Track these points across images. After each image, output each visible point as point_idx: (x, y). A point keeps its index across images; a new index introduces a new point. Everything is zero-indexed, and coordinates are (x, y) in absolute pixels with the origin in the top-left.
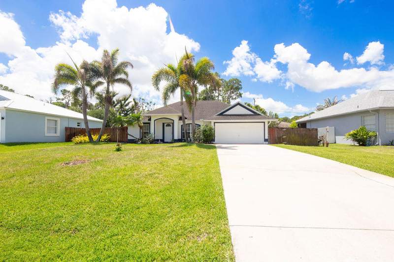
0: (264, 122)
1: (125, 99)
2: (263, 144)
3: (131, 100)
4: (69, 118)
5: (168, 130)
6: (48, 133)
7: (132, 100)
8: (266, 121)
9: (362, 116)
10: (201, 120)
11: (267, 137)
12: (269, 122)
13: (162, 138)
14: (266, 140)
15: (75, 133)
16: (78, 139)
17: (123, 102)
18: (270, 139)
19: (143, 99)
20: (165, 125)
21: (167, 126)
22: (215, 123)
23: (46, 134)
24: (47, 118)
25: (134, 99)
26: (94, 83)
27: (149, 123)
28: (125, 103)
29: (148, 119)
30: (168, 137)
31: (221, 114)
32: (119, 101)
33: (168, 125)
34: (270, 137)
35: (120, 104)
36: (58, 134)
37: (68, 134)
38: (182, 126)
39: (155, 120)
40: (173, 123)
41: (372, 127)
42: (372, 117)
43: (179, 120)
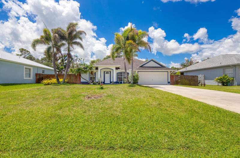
0: (168, 72)
2: (167, 85)
4: (38, 67)
5: (107, 76)
6: (25, 77)
8: (169, 71)
9: (223, 69)
11: (169, 81)
12: (171, 72)
13: (103, 81)
14: (169, 83)
15: (42, 78)
16: (45, 81)
18: (171, 82)
20: (105, 72)
21: (106, 73)
22: (138, 72)
23: (25, 78)
24: (25, 67)
26: (59, 44)
30: (107, 81)
31: (141, 66)
34: (171, 80)
36: (31, 78)
37: (38, 78)
38: (117, 73)
39: (101, 70)
40: (110, 72)
41: (230, 75)
42: (230, 69)
43: (116, 70)
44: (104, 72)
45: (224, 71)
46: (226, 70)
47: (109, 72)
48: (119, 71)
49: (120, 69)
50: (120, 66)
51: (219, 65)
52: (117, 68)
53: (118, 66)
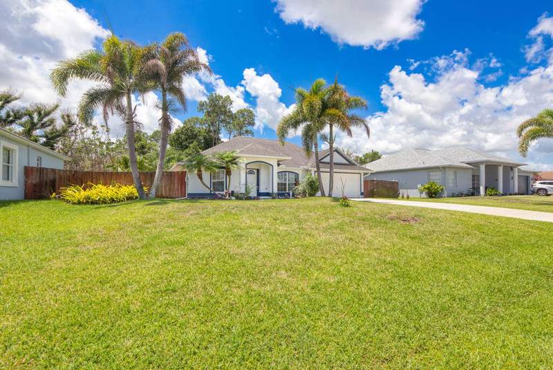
0: (360, 174)
2: (359, 197)
8: (362, 172)
11: (362, 191)
20: (248, 171)
33: (251, 172)
36: (15, 182)
37: (34, 182)
40: (258, 170)
41: (438, 181)
42: (438, 173)
45: (429, 176)
46: (431, 173)
47: (255, 171)
48: (281, 169)
50: (289, 158)
51: (422, 166)
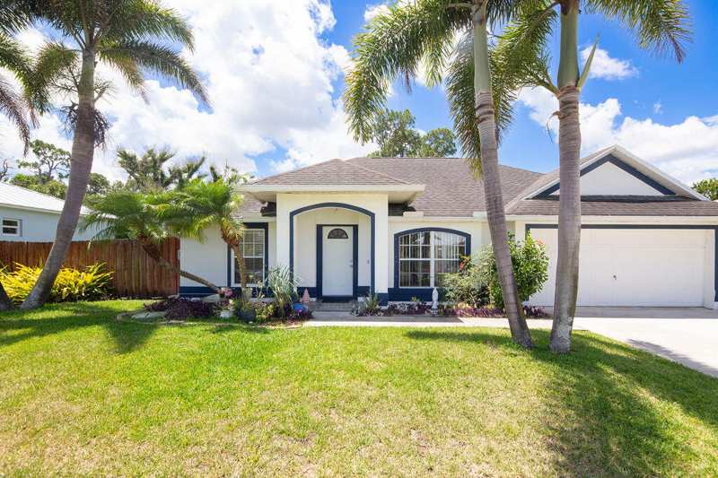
1: (192, 169)
2: (707, 309)
3: (204, 169)
5: (337, 251)
7: (209, 171)
10: (475, 214)
13: (313, 285)
17: (185, 176)
19: (233, 170)
20: (326, 231)
21: (332, 235)
22: (528, 227)
25: (212, 169)
27: (265, 226)
28: (190, 176)
29: (259, 206)
31: (546, 195)
32: (176, 174)
33: (338, 233)
35: (177, 181)
38: (396, 236)
39: (292, 214)
40: (356, 228)
43: (390, 214)
44: (319, 228)
47: (349, 231)
48: (408, 222)
49: (412, 209)
50: (420, 187)
52: (398, 207)
53: (402, 190)
